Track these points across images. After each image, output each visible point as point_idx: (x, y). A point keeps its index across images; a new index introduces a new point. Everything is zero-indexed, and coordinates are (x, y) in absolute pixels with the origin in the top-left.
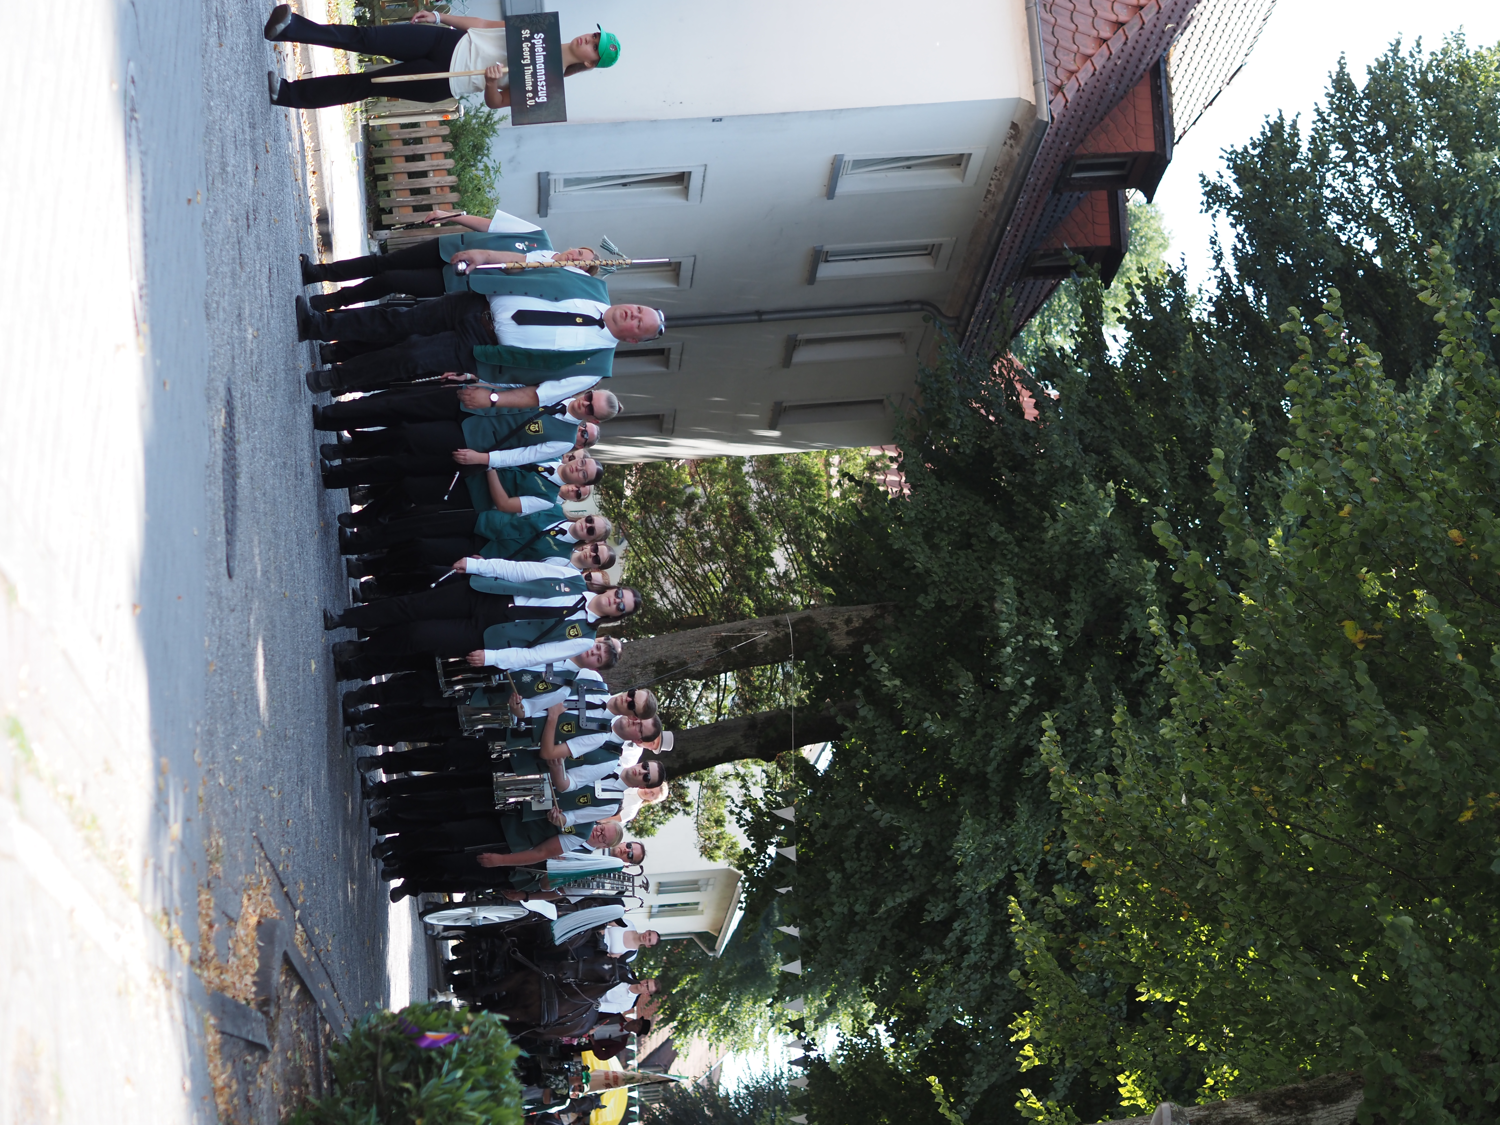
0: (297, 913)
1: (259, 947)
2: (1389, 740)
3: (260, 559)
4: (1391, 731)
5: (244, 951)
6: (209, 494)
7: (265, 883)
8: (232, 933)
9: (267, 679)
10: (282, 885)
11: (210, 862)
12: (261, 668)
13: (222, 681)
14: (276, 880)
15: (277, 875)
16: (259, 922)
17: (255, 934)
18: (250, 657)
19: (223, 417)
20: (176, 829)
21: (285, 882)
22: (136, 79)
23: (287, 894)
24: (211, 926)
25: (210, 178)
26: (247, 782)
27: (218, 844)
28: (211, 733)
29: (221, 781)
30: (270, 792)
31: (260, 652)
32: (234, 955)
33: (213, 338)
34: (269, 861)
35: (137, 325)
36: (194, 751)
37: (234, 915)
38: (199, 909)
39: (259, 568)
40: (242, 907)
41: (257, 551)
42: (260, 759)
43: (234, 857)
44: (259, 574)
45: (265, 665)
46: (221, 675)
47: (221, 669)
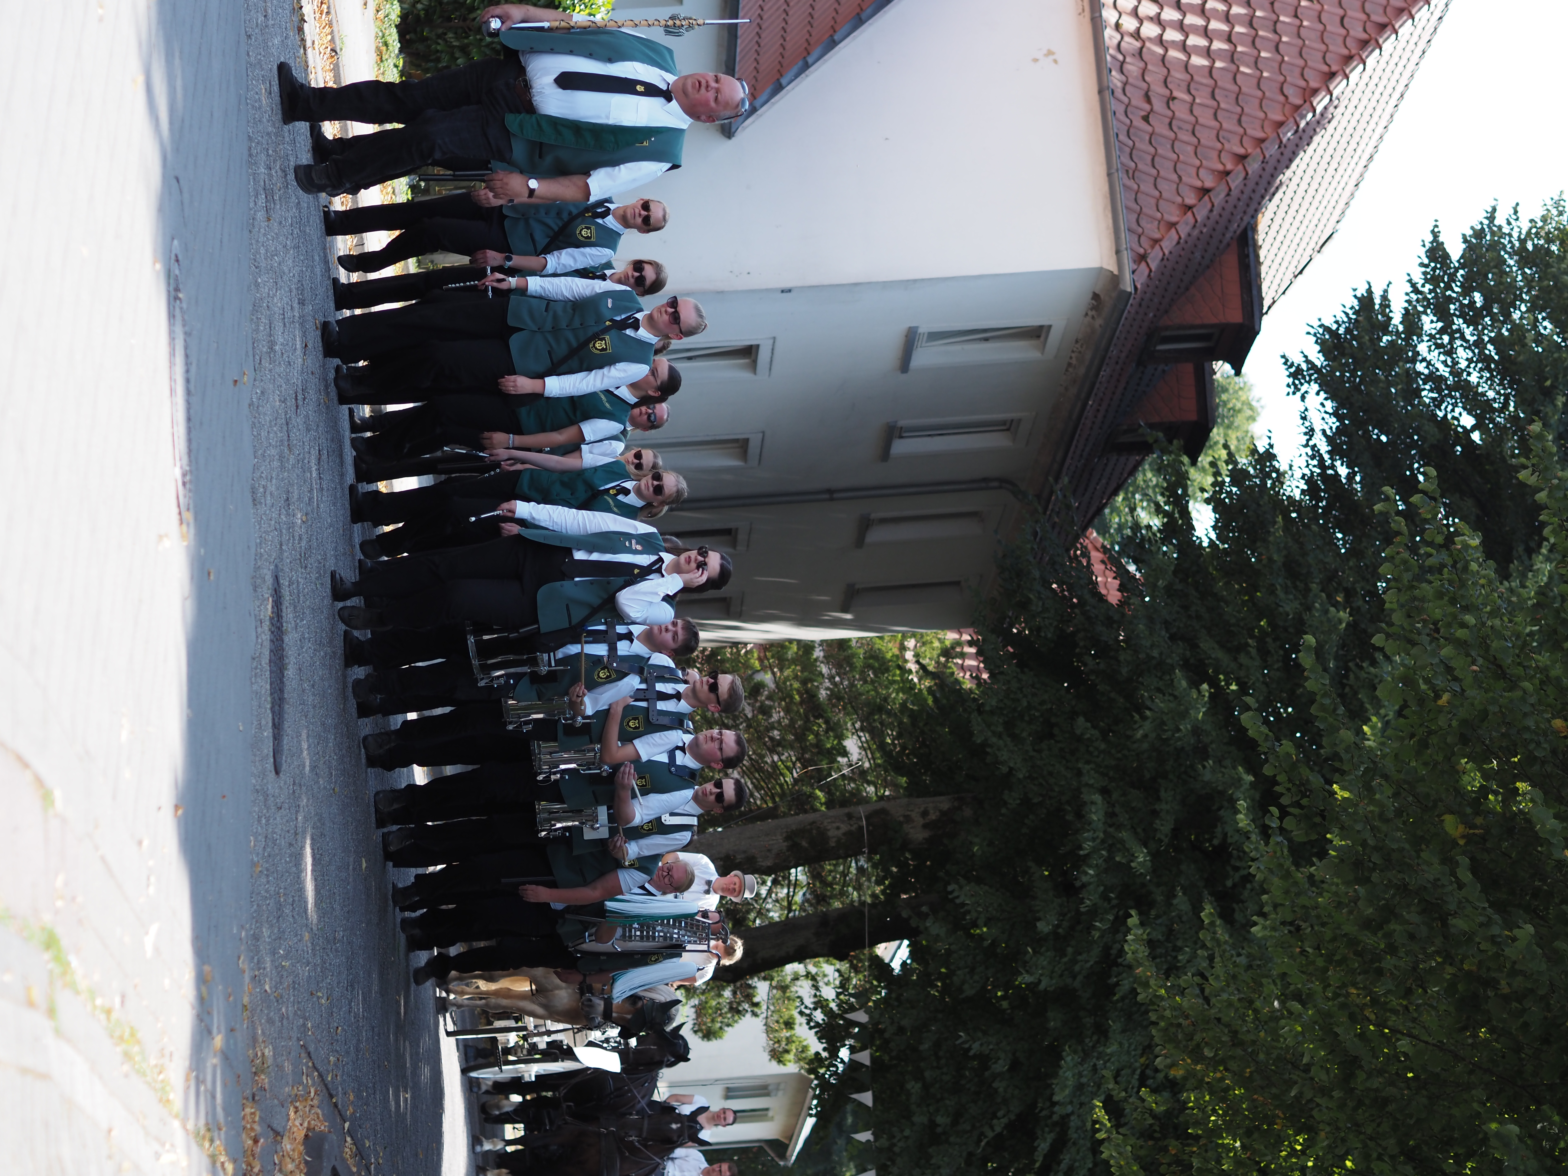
0: (347, 1125)
1: (306, 1162)
2: (1493, 939)
3: (309, 754)
4: (1495, 930)
5: (290, 1167)
6: (255, 687)
7: (312, 1094)
8: (278, 1147)
9: (316, 880)
10: (331, 1096)
11: (255, 1073)
12: (309, 868)
13: (268, 882)
14: (325, 1091)
15: (326, 1086)
16: (306, 1136)
17: (302, 1148)
18: (298, 857)
19: (269, 607)
20: (218, 1041)
21: (334, 1093)
22: (180, 258)
23: (336, 1105)
24: (256, 1141)
25: (258, 357)
26: (294, 988)
27: (263, 1054)
28: (256, 938)
29: (267, 987)
30: (318, 998)
31: (308, 851)
32: (280, 1171)
33: (260, 524)
34: (317, 1071)
35: (180, 513)
36: (239, 958)
37: (280, 1130)
38: (243, 1123)
39: (308, 764)
40: (288, 1120)
41: (305, 746)
42: (308, 964)
43: (280, 1067)
44: (307, 769)
45: (313, 865)
46: (267, 876)
47: (267, 870)
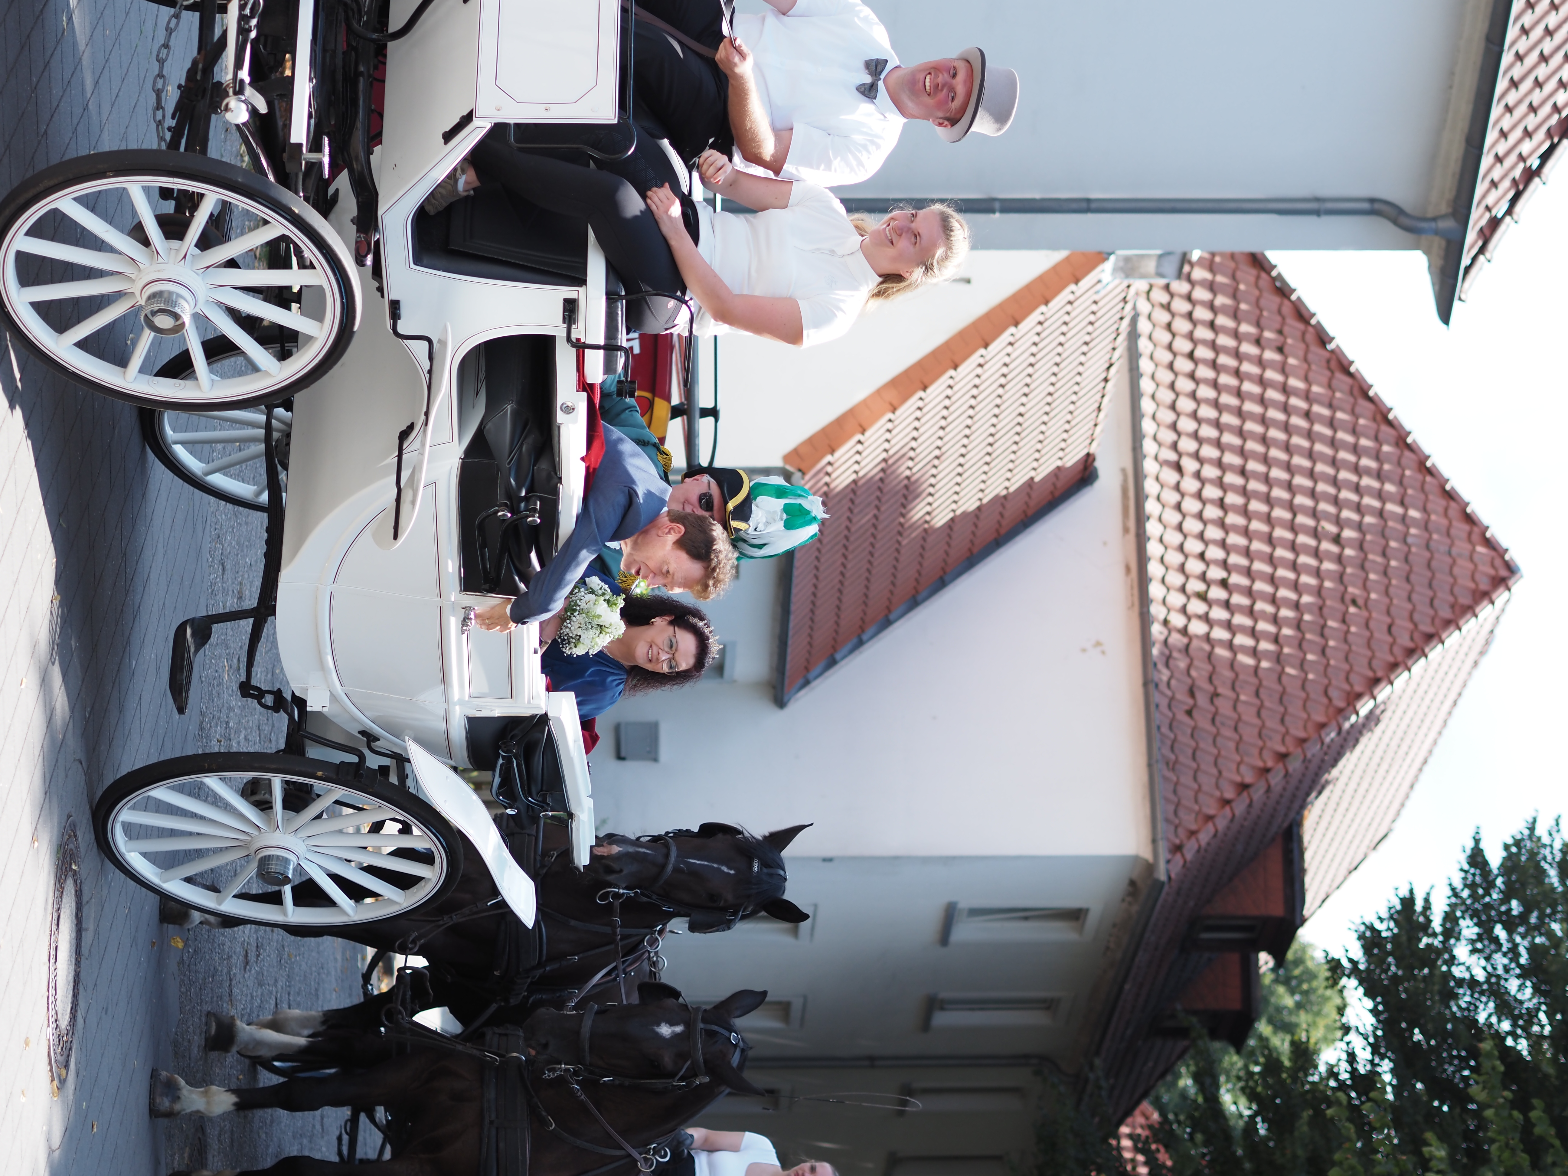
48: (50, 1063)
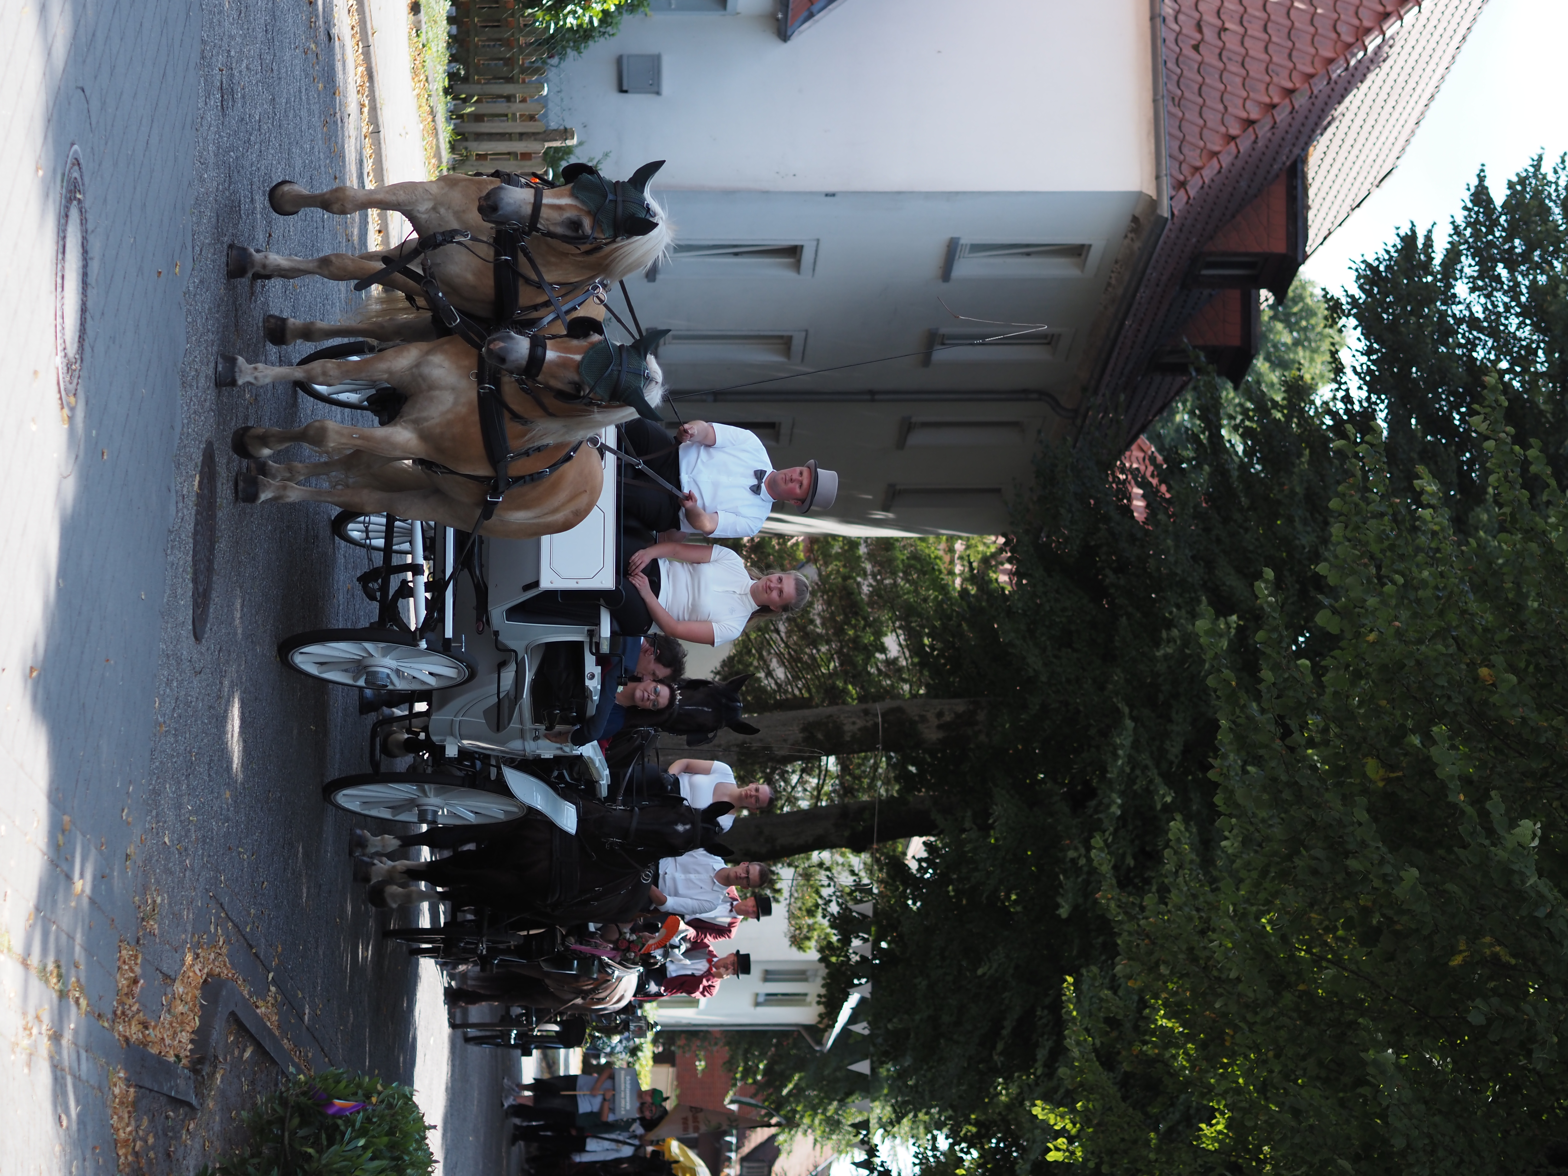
0: (271, 975)
1: (202, 1005)
2: (1384, 877)
3: (242, 623)
4: (1388, 869)
5: (181, 1008)
6: (170, 558)
7: (221, 943)
8: (169, 990)
9: (245, 741)
10: (251, 947)
11: (143, 919)
12: (237, 729)
13: (177, 741)
14: (242, 940)
15: (243, 936)
16: (205, 981)
17: (198, 993)
18: (222, 720)
19: (196, 483)
20: (82, 885)
21: (254, 944)
22: (82, 161)
23: (256, 955)
24: (135, 981)
25: (197, 249)
26: (204, 842)
27: (154, 902)
28: (156, 793)
29: (166, 840)
30: (239, 853)
31: (235, 712)
32: (169, 1011)
33: (188, 406)
34: (232, 921)
35: (61, 398)
36: (123, 810)
37: (172, 974)
38: (119, 963)
39: (240, 631)
40: (184, 964)
41: (238, 615)
42: (227, 820)
43: (177, 916)
44: (240, 636)
45: (240, 727)
46: (175, 735)
47: (176, 730)
48: (60, 392)
